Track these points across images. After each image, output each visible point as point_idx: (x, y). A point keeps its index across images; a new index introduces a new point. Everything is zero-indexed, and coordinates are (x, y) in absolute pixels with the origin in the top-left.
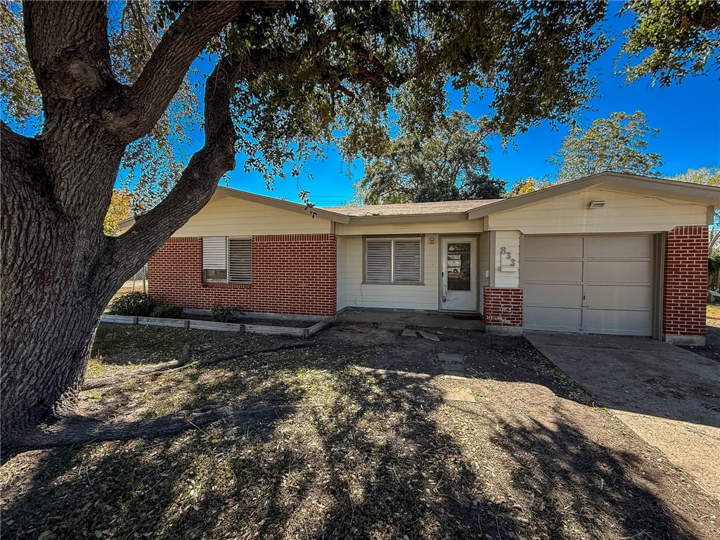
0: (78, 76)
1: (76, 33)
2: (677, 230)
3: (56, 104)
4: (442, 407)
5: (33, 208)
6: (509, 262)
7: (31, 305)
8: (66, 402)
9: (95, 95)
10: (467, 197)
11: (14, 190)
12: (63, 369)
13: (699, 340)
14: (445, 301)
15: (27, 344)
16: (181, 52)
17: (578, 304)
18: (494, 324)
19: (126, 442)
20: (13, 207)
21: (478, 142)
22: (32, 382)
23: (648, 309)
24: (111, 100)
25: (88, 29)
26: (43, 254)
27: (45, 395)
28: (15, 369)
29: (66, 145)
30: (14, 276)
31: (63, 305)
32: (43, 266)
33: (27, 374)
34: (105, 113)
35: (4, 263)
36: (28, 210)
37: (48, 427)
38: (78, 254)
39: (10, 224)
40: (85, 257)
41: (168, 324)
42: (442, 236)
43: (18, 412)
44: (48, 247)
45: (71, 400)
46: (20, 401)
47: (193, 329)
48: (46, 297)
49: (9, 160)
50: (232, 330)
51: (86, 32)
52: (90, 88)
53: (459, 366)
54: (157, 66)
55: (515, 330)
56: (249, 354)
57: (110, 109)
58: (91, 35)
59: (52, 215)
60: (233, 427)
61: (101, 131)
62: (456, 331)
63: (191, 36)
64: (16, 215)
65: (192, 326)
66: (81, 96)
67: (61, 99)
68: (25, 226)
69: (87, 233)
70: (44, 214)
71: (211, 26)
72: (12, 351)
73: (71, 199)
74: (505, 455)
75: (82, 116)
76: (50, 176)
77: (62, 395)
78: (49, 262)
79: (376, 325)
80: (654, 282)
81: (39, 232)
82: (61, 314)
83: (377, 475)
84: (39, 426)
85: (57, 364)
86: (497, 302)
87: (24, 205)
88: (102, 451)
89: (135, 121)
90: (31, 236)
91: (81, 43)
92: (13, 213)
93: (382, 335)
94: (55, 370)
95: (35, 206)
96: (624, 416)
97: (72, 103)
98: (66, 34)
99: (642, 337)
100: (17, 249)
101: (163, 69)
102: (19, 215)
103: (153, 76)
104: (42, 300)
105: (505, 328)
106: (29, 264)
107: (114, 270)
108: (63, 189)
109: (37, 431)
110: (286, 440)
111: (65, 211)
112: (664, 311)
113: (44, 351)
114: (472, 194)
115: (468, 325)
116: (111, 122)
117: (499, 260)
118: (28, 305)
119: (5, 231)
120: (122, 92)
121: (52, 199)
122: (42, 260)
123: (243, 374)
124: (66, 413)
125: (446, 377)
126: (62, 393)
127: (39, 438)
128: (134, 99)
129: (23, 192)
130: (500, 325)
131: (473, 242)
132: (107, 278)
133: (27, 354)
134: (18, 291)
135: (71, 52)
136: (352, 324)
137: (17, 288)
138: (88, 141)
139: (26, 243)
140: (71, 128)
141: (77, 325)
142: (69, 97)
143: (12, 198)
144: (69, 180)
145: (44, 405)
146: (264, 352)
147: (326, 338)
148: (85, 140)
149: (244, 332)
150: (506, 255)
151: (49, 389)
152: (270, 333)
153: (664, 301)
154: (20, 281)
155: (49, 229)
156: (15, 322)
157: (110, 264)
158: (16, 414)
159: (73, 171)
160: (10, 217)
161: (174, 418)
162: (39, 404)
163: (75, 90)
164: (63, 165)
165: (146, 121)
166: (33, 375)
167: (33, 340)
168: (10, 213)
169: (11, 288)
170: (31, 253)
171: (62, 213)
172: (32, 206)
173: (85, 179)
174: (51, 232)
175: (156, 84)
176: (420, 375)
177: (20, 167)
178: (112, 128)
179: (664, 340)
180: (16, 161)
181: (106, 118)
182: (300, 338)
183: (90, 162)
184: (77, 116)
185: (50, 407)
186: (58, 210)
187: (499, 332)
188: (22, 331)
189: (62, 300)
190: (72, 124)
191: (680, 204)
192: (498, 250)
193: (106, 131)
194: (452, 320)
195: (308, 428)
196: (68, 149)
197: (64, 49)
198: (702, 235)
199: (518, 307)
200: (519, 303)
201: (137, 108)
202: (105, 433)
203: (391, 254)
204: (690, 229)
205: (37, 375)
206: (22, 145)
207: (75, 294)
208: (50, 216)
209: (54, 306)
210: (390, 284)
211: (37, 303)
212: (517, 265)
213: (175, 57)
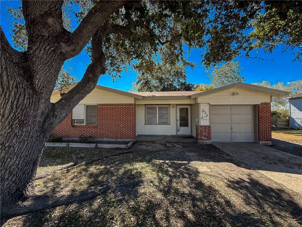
0: (52, 25)
1: (51, 4)
2: (261, 104)
3: (38, 37)
4: (200, 175)
5: (23, 88)
6: (205, 115)
7: (16, 138)
8: (30, 188)
9: (58, 35)
10: (179, 90)
11: (14, 78)
12: (28, 171)
13: (270, 143)
14: (179, 131)
15: (12, 159)
16: (97, 20)
17: (230, 131)
18: (201, 140)
19: (68, 205)
20: (12, 86)
21: (183, 69)
22: (13, 179)
23: (253, 132)
24: (65, 38)
25: (57, 4)
26: (25, 111)
27: (20, 186)
28: (4, 173)
29: (41, 57)
30: (8, 123)
31: (31, 137)
32: (24, 117)
33: (11, 175)
34: (62, 44)
35: (3, 116)
36: (20, 88)
37: (22, 203)
38: (40, 111)
39: (9, 95)
40: (42, 113)
41: (57, 145)
42: (177, 105)
43: (6, 196)
44: (27, 108)
45: (32, 187)
46: (7, 190)
47: (71, 147)
48: (24, 134)
49: (13, 63)
50: (91, 147)
51: (56, 5)
52: (57, 31)
53: (196, 157)
54: (86, 25)
55: (209, 142)
56: (106, 157)
57: (64, 42)
58: (58, 7)
59: (31, 92)
60: (118, 192)
61: (58, 52)
62: (186, 143)
63: (102, 14)
64: (14, 91)
65: (70, 146)
66: (52, 34)
67: (41, 35)
68: (17, 97)
69: (45, 101)
70: (27, 91)
71: (111, 11)
72: (4, 163)
73: (41, 84)
74: (235, 192)
75: (51, 44)
76: (32, 72)
77: (28, 185)
78: (27, 115)
79: (154, 142)
80: (254, 122)
81: (24, 100)
82: (30, 142)
83: (193, 207)
84: (17, 203)
85: (26, 169)
86: (201, 131)
87: (18, 86)
88: (57, 212)
89: (74, 49)
90: (20, 102)
91: (53, 9)
92: (12, 90)
93: (159, 146)
94: (25, 172)
95: (23, 86)
96: (264, 172)
97: (47, 37)
98: (46, 5)
99: (251, 142)
100: (12, 108)
101: (89, 27)
102: (15, 91)
103: (84, 29)
104: (21, 135)
105: (205, 141)
106: (17, 117)
107: (55, 119)
108: (38, 79)
109: (17, 206)
110: (146, 196)
111: (37, 90)
112: (259, 133)
113: (21, 162)
114: (181, 89)
115: (190, 140)
116: (64, 48)
117: (202, 114)
118: (14, 138)
119: (6, 99)
120: (69, 35)
121: (32, 84)
122: (24, 114)
123: (108, 167)
124: (31, 194)
125: (194, 162)
126: (28, 183)
127: (18, 210)
128: (74, 39)
129: (18, 80)
130: (203, 140)
131: (189, 107)
132: (52, 124)
133: (12, 164)
134: (9, 131)
135: (49, 13)
136: (143, 142)
137: (9, 129)
138: (52, 56)
139: (17, 105)
140: (45, 49)
141: (37, 148)
142: (46, 34)
143: (13, 82)
144: (41, 74)
145: (19, 191)
146: (112, 156)
147: (136, 148)
148: (51, 56)
149: (97, 148)
150: (204, 113)
151: (21, 183)
152: (110, 147)
153: (258, 129)
154: (11, 126)
155: (29, 98)
156: (6, 148)
157: (53, 116)
158: (4, 198)
159: (44, 70)
160: (10, 92)
161: (89, 191)
162: (16, 191)
163: (49, 31)
164: (39, 67)
165: (78, 49)
166: (14, 175)
167: (15, 156)
168: (11, 90)
169: (5, 129)
170: (19, 110)
171: (36, 90)
172: (22, 87)
173: (48, 74)
174: (29, 100)
175: (85, 33)
176: (184, 162)
177: (18, 66)
178: (63, 51)
179: (259, 143)
180: (16, 64)
181: (62, 46)
182: (125, 149)
183: (51, 66)
184: (48, 44)
185: (22, 192)
186: (34, 89)
187: (203, 143)
188: (10, 152)
189: (31, 135)
190: (46, 47)
191: (262, 95)
192: (201, 111)
193: (61, 53)
194: (182, 139)
195: (152, 189)
196: (42, 59)
197: (45, 11)
198: (269, 106)
199: (209, 133)
200: (210, 131)
201: (75, 43)
202: (56, 202)
203: (157, 112)
204: (265, 104)
205: (16, 176)
206: (19, 55)
207: (37, 131)
208: (30, 92)
209: (27, 138)
210: (156, 124)
211: (19, 137)
212: (208, 116)
213: (94, 22)
